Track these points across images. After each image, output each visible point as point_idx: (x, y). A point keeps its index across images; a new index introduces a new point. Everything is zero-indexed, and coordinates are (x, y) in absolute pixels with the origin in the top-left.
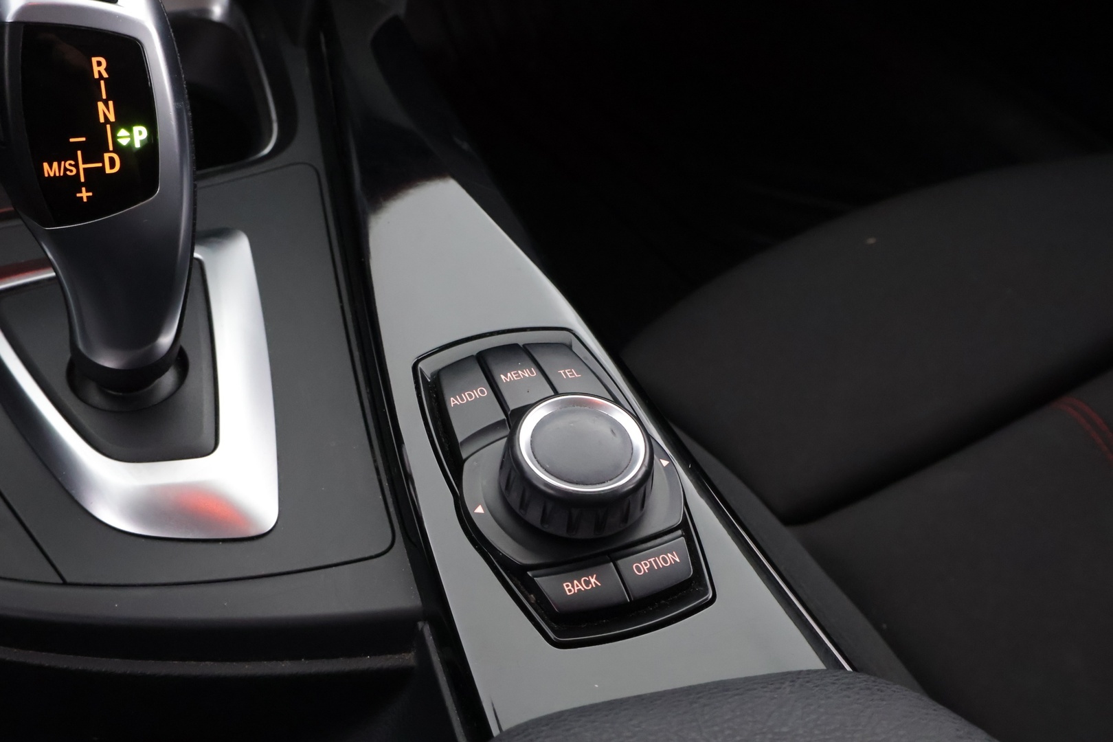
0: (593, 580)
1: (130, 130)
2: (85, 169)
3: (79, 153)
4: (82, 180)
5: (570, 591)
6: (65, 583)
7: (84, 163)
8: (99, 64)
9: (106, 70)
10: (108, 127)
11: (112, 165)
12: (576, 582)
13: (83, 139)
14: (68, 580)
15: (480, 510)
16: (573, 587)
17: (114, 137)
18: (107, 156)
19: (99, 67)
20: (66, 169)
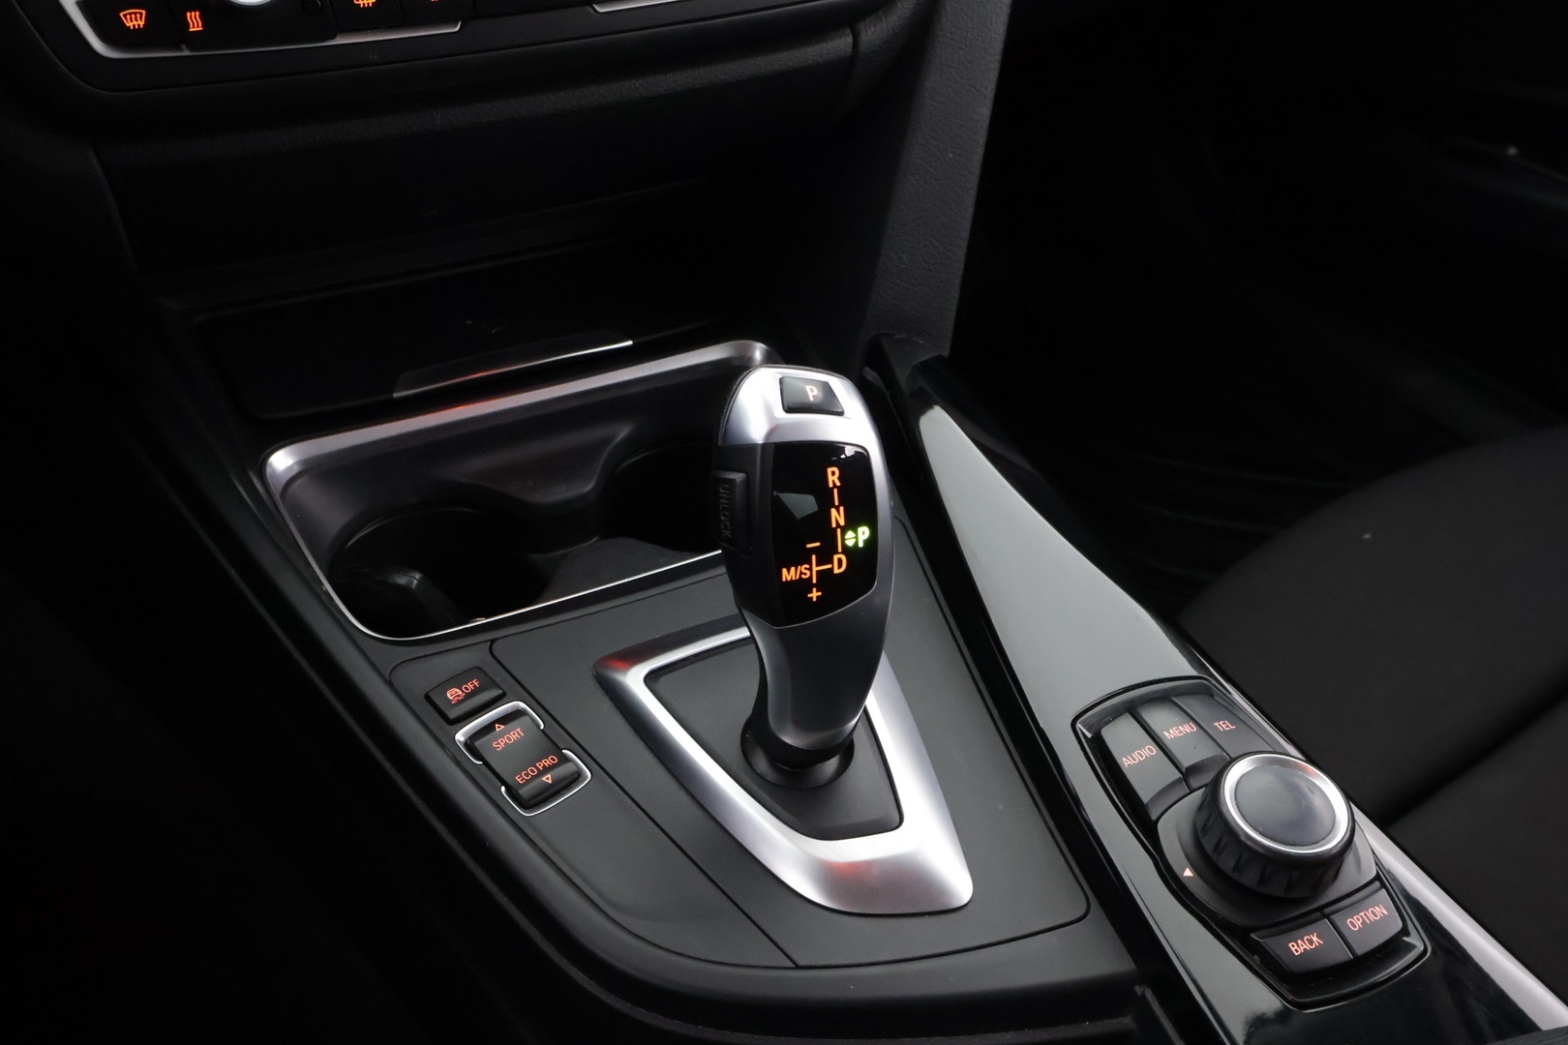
0: (1315, 939)
1: (855, 531)
2: (818, 572)
3: (814, 557)
4: (814, 581)
5: (1297, 951)
6: (798, 967)
7: (817, 565)
8: (833, 473)
9: (839, 478)
10: (839, 530)
11: (840, 566)
12: (1299, 941)
13: (818, 544)
14: (801, 963)
15: (1188, 873)
16: (1298, 946)
17: (843, 539)
18: (836, 557)
19: (833, 476)
20: (801, 573)
